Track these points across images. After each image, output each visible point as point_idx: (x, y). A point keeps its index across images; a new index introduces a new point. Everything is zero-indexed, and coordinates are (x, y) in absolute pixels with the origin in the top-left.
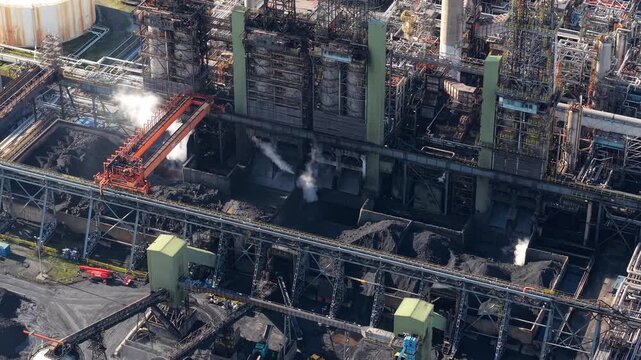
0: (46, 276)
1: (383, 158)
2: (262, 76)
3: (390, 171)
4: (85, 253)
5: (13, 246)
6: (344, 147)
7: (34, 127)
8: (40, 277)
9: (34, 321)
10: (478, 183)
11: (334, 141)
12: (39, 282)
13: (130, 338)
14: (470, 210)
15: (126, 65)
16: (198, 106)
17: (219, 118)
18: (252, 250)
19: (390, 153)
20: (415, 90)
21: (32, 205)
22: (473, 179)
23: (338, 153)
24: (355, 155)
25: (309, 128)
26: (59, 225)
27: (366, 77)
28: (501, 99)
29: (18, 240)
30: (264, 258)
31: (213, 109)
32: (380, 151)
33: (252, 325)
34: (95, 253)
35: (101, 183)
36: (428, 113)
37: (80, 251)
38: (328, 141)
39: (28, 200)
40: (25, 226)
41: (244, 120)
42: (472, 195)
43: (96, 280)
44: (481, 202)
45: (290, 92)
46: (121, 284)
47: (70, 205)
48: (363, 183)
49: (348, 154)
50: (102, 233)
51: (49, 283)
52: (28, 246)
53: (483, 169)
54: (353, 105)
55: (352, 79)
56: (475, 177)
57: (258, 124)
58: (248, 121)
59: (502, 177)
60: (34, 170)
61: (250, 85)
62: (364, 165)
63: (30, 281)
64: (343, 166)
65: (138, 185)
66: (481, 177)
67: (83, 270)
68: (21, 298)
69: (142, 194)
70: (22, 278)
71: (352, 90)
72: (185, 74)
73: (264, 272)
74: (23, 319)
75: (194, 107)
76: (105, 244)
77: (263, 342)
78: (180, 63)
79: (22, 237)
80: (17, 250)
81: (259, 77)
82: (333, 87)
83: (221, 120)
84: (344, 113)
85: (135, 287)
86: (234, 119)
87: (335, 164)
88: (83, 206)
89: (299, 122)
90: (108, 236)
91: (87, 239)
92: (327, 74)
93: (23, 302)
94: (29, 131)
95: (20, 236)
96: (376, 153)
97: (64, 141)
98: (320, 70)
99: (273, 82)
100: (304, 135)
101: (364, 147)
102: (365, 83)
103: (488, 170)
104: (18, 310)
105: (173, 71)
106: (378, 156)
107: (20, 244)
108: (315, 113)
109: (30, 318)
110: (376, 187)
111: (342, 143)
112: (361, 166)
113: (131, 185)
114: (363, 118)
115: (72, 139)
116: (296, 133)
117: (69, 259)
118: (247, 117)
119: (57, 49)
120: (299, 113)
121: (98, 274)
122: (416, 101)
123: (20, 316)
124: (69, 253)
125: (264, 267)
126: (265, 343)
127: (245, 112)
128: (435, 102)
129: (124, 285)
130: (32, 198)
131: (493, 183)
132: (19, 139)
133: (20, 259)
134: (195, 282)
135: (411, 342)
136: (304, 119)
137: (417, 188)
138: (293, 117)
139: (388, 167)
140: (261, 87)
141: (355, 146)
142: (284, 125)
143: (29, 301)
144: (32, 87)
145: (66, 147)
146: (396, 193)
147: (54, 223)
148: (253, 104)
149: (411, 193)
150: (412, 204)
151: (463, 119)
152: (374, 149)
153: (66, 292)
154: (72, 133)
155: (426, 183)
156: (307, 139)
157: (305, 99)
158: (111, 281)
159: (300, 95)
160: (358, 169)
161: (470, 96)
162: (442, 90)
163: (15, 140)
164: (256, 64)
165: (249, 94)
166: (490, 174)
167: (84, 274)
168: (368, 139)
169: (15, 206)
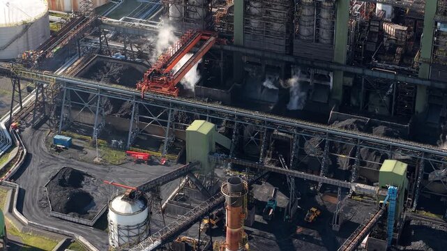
0: (101, 159)
1: (347, 74)
2: (255, 16)
3: (351, 84)
4: (129, 143)
5: (73, 140)
6: (316, 68)
7: (79, 61)
8: (96, 160)
9: (96, 190)
10: (418, 90)
11: (310, 63)
12: (96, 164)
13: (171, 199)
14: (411, 112)
15: (141, 22)
16: (206, 40)
17: (222, 49)
18: (258, 136)
19: (351, 69)
20: (361, 31)
21: (86, 110)
22: (414, 88)
23: (312, 71)
24: (325, 73)
25: (291, 54)
26: (107, 125)
27: (336, 13)
28: (439, 24)
29: (76, 135)
30: (268, 142)
31: (218, 42)
32: (344, 68)
33: (261, 190)
34: (136, 143)
35: (143, 89)
36: (372, 47)
37: (125, 143)
38: (305, 62)
39: (83, 106)
40: (80, 127)
41: (241, 50)
42: (412, 101)
43: (139, 162)
44: (420, 105)
45: (277, 27)
46: (158, 164)
47: (112, 113)
48: (330, 94)
49: (319, 72)
50: (141, 130)
51: (104, 163)
52: (84, 140)
53: (422, 79)
54: (325, 35)
55: (325, 14)
56: (416, 86)
57: (251, 52)
58: (244, 50)
59: (437, 85)
60: (90, 82)
61: (246, 22)
62: (332, 80)
63: (89, 163)
64: (315, 81)
65: (170, 90)
66: (420, 85)
67: (129, 155)
68: (85, 174)
69: (174, 96)
70: (83, 161)
71: (324, 23)
72: (197, 16)
73: (268, 151)
74: (87, 188)
75: (203, 41)
76: (143, 138)
77: (273, 200)
78: (193, 9)
79: (79, 134)
80: (76, 142)
81: (254, 16)
82: (310, 21)
83: (224, 50)
84: (317, 41)
85: (169, 166)
86: (234, 49)
87: (309, 80)
88: (122, 112)
89: (282, 49)
90: (145, 131)
91: (131, 132)
92: (306, 12)
93: (86, 177)
94: (76, 64)
95: (77, 133)
96: (340, 70)
97: (103, 70)
98: (301, 8)
99: (264, 19)
100: (286, 59)
101: (332, 66)
102: (334, 17)
103: (426, 80)
104: (83, 183)
105: (187, 14)
106: (342, 72)
107: (78, 139)
108: (296, 41)
109: (93, 187)
110: (339, 97)
111: (315, 64)
112: (329, 81)
113: (165, 90)
114: (332, 43)
115: (108, 69)
116: (280, 57)
117: (117, 148)
118: (243, 47)
119: (91, 9)
120: (283, 42)
121: (141, 157)
122: (363, 39)
123: (85, 187)
124: (117, 144)
125: (267, 148)
126: (274, 201)
127: (242, 43)
128: (377, 39)
129: (161, 165)
130: (86, 105)
131: (430, 89)
132: (69, 69)
133: (80, 149)
134: (221, 155)
135: (393, 190)
136: (286, 47)
137: (371, 96)
138: (279, 46)
139: (349, 81)
140: (254, 23)
141: (325, 65)
142: (271, 52)
143: (90, 176)
144: (79, 30)
145: (105, 73)
146: (354, 102)
147: (103, 124)
148: (248, 37)
149: (366, 100)
150: (367, 108)
151: (399, 50)
152: (339, 67)
153: (118, 170)
154: (108, 64)
155: (378, 91)
156: (288, 62)
157: (288, 32)
158: (151, 162)
159: (284, 29)
160: (327, 83)
161: (404, 33)
162: (382, 31)
163: (66, 70)
164: (251, 6)
165: (246, 29)
166: (428, 83)
167: (129, 158)
168: (335, 59)
169: (72, 112)
